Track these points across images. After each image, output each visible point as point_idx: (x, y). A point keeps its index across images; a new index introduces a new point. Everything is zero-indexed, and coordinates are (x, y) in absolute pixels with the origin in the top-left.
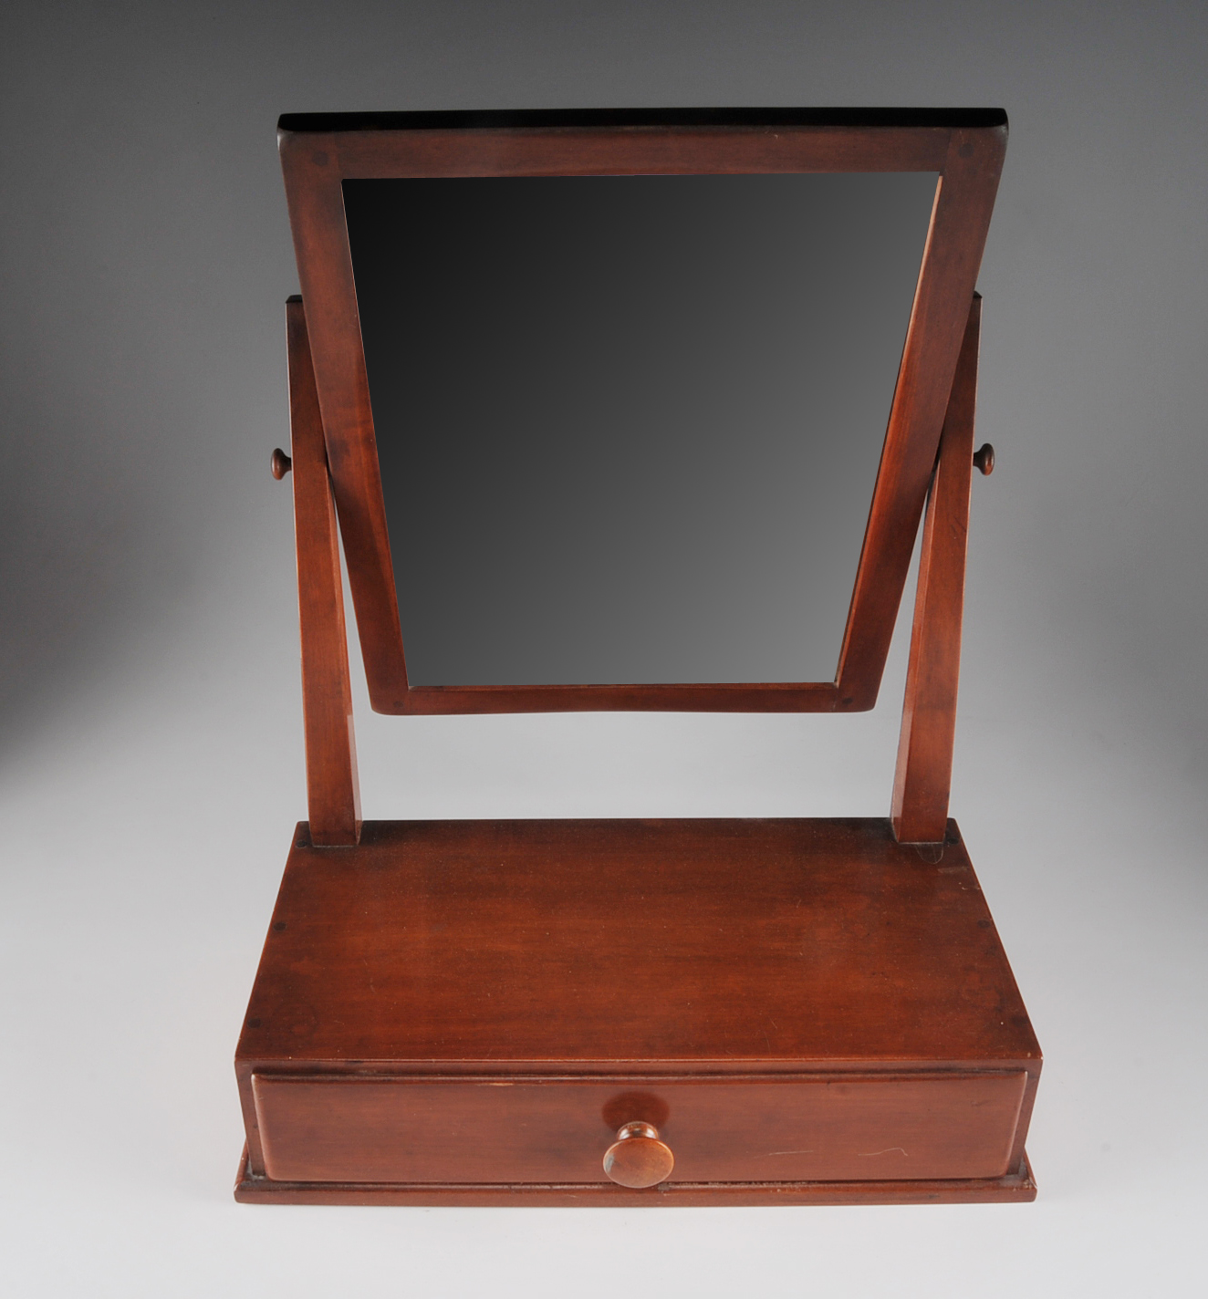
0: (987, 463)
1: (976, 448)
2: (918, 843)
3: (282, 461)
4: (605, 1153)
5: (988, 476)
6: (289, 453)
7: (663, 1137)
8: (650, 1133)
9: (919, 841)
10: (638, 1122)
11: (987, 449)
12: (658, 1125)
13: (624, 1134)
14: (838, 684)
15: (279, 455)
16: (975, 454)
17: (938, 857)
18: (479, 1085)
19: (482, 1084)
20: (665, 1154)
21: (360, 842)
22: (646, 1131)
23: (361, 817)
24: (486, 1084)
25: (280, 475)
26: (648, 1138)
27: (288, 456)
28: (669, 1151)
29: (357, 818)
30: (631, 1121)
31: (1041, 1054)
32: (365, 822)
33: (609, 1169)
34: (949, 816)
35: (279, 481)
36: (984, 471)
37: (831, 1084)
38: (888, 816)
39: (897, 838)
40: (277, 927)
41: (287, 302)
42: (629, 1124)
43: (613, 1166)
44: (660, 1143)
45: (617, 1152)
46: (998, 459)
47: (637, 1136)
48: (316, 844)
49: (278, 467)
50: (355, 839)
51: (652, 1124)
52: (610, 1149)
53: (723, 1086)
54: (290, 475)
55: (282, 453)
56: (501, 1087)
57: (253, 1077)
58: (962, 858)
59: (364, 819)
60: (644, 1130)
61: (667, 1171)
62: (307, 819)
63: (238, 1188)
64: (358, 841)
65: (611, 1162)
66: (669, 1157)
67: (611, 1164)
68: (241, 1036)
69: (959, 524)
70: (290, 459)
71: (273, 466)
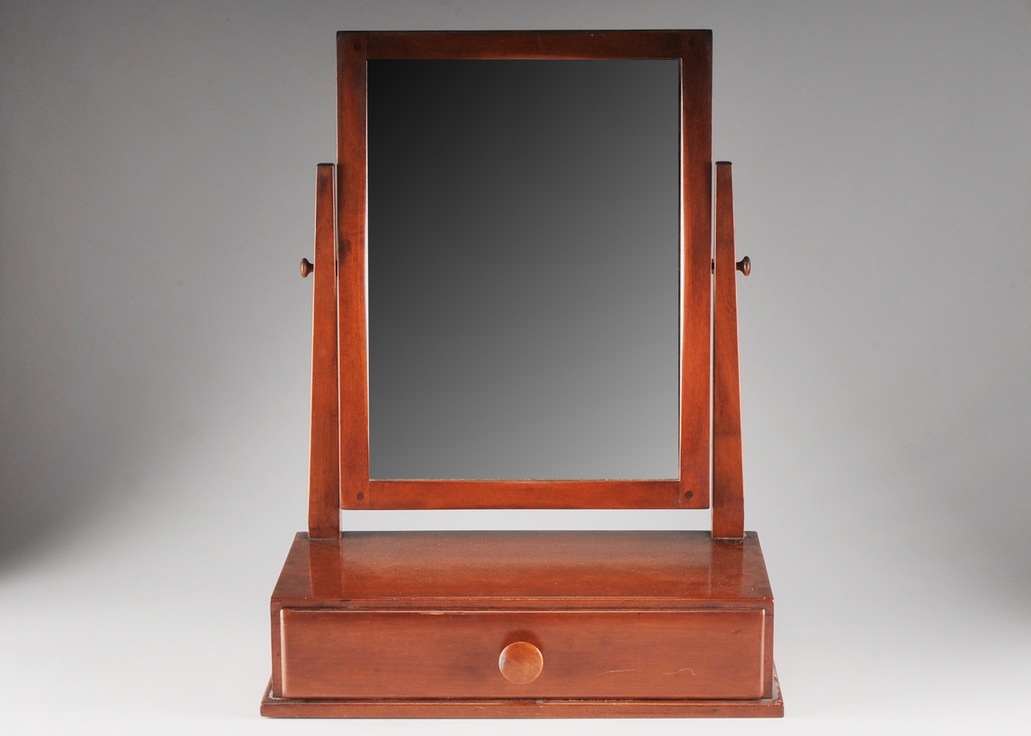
0: (746, 268)
1: (738, 260)
2: (726, 538)
3: (309, 267)
5: (747, 276)
6: (312, 261)
9: (728, 537)
11: (745, 259)
14: (680, 480)
16: (737, 264)
17: (738, 543)
21: (342, 538)
25: (306, 274)
27: (310, 262)
28: (540, 653)
31: (773, 598)
35: (305, 278)
36: (744, 275)
39: (712, 536)
40: (289, 563)
46: (754, 265)
48: (311, 537)
49: (305, 268)
50: (339, 536)
52: (504, 650)
54: (312, 275)
55: (308, 261)
56: (436, 616)
57: (282, 612)
58: (755, 543)
61: (538, 668)
66: (539, 656)
69: (731, 306)
70: (313, 265)
71: (302, 268)
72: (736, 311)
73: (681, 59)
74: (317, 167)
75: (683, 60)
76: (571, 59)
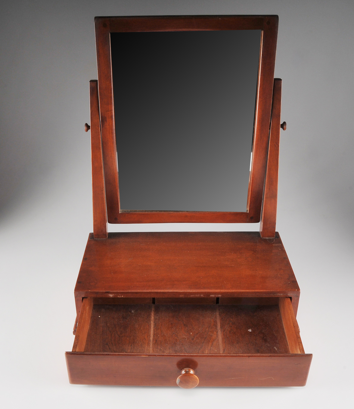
0: (284, 127)
1: (281, 123)
3: (88, 127)
4: (177, 378)
5: (285, 131)
6: (90, 124)
7: (196, 373)
8: (192, 372)
9: (267, 237)
10: (188, 368)
11: (284, 123)
12: (194, 369)
13: (183, 372)
14: (248, 212)
15: (87, 125)
16: (281, 125)
17: (273, 241)
18: (137, 356)
19: (138, 356)
20: (196, 379)
21: (108, 238)
22: (190, 371)
23: (108, 231)
24: (139, 356)
25: (87, 131)
26: (191, 374)
27: (89, 125)
28: (198, 378)
29: (107, 232)
30: (185, 368)
31: (300, 290)
32: (109, 233)
33: (178, 383)
34: (276, 231)
35: (87, 132)
36: (284, 129)
37: (250, 357)
38: (259, 231)
39: (261, 237)
40: (85, 259)
41: (90, 81)
42: (185, 369)
43: (180, 382)
44: (195, 375)
45: (181, 378)
46: (288, 126)
47: (187, 373)
48: (95, 238)
49: (86, 128)
50: (106, 237)
51: (192, 369)
52: (179, 377)
53: (215, 357)
54: (90, 131)
55: (88, 125)
56: (144, 357)
58: (280, 242)
59: (109, 232)
60: (189, 371)
61: (197, 384)
62: (93, 232)
63: (74, 331)
64: (107, 238)
65: (179, 381)
66: (197, 380)
67: (179, 382)
68: (76, 285)
69: (277, 144)
70: (90, 126)
71: (85, 128)
72: (279, 146)
73: (263, 31)
74: (89, 83)
75: (264, 31)
76: (209, 30)
